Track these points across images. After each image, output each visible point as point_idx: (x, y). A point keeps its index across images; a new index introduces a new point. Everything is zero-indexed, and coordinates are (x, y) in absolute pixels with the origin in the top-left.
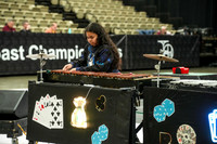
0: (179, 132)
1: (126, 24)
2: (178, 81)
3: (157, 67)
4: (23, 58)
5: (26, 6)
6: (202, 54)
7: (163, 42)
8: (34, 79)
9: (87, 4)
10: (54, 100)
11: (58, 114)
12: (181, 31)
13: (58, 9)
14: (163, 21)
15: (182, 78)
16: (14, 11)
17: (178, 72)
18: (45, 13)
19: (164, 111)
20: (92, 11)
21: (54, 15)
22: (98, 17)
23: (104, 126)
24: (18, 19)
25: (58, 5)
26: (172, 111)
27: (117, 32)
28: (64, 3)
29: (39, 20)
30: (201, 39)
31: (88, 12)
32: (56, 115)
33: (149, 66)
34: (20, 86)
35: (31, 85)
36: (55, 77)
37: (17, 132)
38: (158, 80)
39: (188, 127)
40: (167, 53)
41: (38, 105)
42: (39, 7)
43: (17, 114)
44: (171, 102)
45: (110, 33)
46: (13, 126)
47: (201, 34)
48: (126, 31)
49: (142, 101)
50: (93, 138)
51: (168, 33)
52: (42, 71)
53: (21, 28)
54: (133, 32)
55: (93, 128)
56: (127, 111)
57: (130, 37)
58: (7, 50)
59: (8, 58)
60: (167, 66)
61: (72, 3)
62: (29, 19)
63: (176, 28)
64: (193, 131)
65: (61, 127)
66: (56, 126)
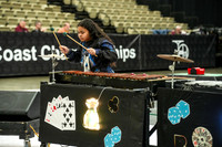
0: (195, 135)
1: (140, 24)
2: (193, 82)
3: (172, 67)
4: (35, 59)
5: (38, 6)
6: (219, 54)
7: (177, 42)
8: (46, 80)
9: (100, 4)
10: (66, 101)
11: (71, 115)
12: (197, 30)
13: (71, 9)
14: (178, 20)
15: (198, 79)
16: (26, 11)
17: (193, 72)
18: (57, 13)
19: (179, 113)
20: (105, 10)
21: (67, 14)
22: (111, 17)
23: (117, 128)
24: (30, 19)
25: (71, 4)
26: (187, 113)
27: (130, 32)
28: (76, 3)
29: (52, 20)
30: (217, 39)
31: (101, 12)
32: (68, 116)
33: (163, 66)
34: (32, 87)
35: (43, 85)
36: (67, 78)
37: (29, 133)
38: (173, 81)
39: (204, 129)
40: (182, 53)
41: (50, 106)
42: (51, 6)
43: (29, 115)
44: (186, 104)
45: (123, 33)
46: (25, 127)
47: (217, 34)
48: (139, 31)
49: (156, 102)
50: (106, 140)
51: (183, 32)
52: (54, 72)
53: (33, 28)
54: (147, 32)
55: (106, 130)
56: (141, 112)
57: (144, 37)
58: (19, 51)
59: (20, 59)
60: (181, 66)
61: (85, 3)
62: (41, 19)
63: (191, 27)
64: (209, 134)
65: (73, 128)
66: (68, 128)
